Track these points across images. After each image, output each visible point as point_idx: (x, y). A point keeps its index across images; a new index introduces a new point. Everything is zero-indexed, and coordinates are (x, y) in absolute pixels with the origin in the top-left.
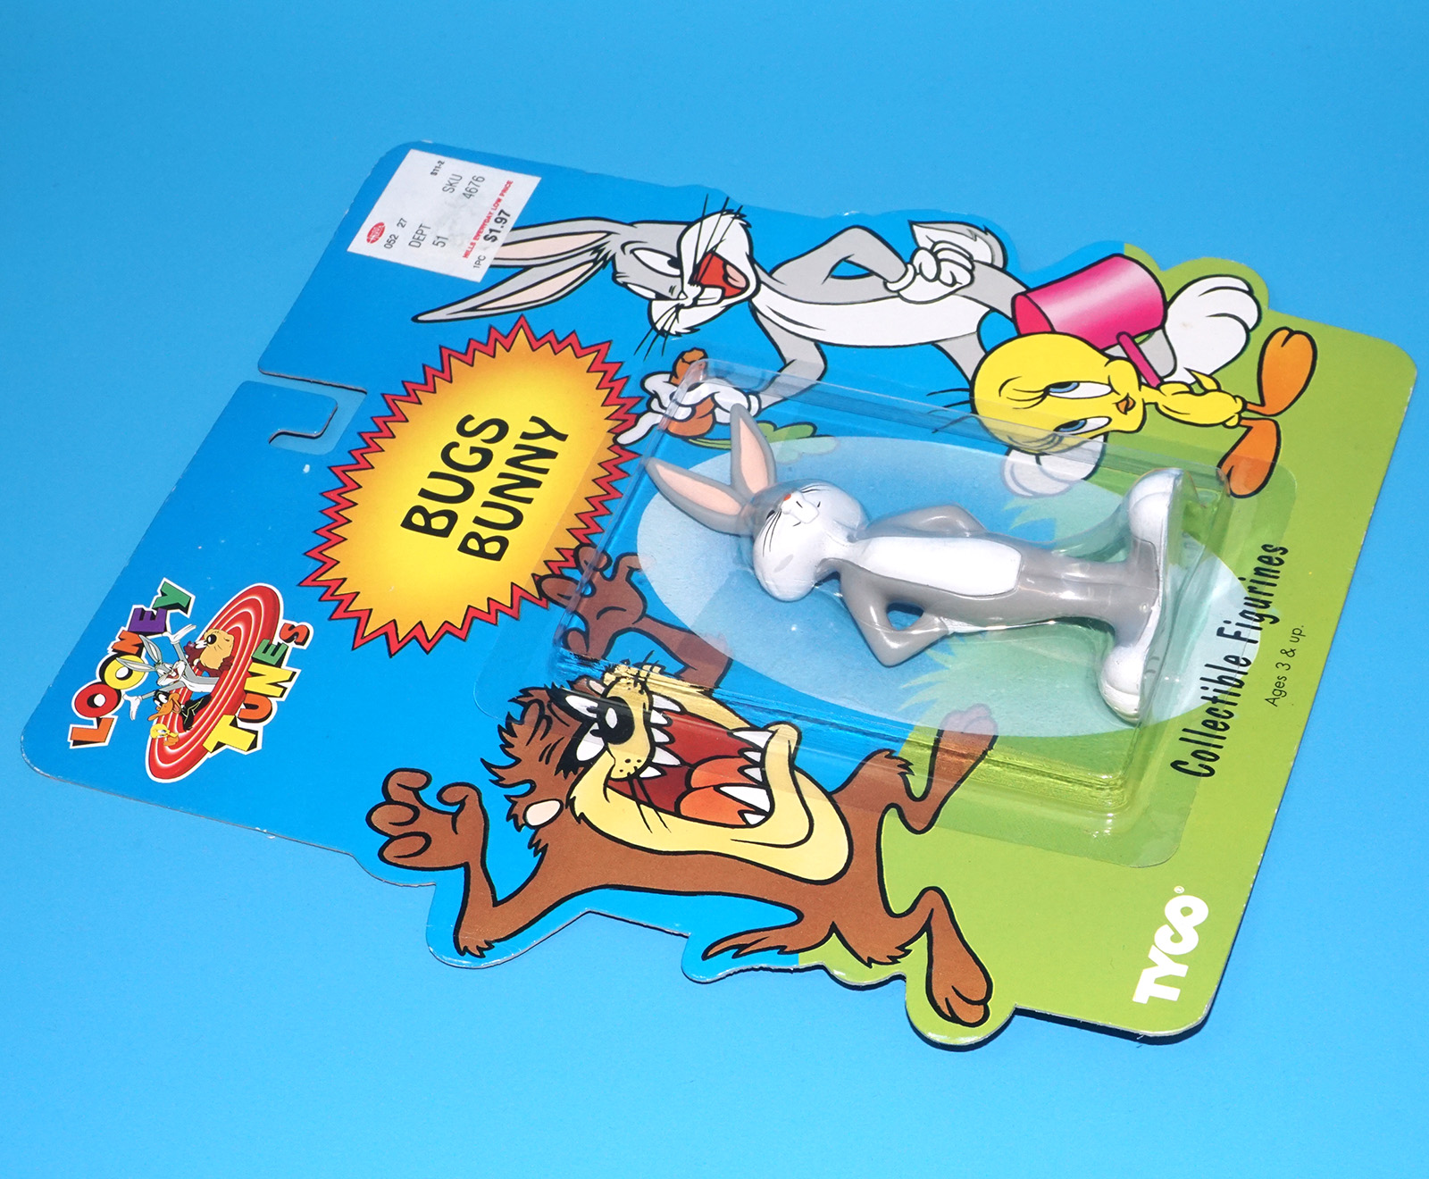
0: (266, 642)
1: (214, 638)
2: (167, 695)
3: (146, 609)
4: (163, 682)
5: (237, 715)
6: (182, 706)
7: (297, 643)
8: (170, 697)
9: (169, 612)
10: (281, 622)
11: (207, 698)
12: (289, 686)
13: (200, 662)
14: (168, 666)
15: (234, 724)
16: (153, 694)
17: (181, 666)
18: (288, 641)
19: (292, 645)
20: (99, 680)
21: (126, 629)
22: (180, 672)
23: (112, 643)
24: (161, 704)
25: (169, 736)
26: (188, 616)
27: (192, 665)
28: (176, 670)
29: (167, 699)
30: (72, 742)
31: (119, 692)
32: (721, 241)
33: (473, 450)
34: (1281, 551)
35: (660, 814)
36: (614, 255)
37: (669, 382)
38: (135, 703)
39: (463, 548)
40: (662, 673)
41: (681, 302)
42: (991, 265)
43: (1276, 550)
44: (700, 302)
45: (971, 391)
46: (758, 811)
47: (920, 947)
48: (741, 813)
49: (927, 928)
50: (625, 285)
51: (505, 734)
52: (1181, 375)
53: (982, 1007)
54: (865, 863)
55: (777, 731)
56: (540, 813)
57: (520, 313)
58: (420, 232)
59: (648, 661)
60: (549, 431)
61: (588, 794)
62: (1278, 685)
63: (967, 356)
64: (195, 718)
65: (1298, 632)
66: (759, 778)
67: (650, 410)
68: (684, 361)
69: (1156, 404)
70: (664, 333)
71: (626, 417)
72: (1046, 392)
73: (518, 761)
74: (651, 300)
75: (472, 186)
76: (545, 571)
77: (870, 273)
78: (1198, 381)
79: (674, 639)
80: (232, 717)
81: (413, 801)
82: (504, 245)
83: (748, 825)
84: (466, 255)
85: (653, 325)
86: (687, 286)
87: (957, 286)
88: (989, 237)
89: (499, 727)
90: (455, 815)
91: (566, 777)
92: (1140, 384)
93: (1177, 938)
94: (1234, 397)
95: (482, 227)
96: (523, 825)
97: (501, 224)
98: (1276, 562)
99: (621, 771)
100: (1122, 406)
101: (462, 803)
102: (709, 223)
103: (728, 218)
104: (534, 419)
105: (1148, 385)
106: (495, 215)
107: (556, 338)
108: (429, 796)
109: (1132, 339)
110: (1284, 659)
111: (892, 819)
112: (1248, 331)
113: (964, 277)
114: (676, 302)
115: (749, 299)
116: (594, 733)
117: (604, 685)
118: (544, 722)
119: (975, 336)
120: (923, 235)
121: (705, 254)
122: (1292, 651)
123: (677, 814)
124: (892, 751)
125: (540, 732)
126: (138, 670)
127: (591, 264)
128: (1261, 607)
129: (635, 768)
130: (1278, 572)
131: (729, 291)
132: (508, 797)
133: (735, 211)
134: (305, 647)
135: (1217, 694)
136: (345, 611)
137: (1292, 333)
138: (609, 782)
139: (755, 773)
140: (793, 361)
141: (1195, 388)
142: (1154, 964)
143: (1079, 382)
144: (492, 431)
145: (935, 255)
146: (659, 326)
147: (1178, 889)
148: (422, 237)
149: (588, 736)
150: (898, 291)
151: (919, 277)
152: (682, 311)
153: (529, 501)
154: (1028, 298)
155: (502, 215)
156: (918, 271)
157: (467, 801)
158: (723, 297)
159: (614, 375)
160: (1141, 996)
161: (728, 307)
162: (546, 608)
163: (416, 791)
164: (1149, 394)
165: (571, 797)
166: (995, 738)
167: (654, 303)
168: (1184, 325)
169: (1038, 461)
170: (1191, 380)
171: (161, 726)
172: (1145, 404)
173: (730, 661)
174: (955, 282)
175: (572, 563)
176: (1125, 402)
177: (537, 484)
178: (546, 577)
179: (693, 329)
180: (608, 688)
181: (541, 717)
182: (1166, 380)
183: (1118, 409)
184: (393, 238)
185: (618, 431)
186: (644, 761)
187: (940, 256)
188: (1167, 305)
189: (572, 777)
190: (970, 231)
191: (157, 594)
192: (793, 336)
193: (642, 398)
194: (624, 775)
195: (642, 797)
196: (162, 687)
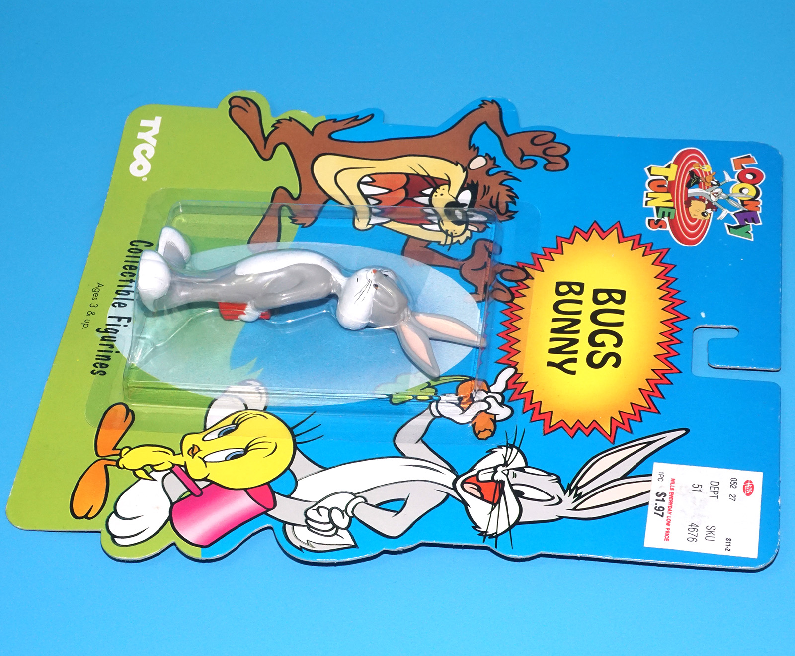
0: (672, 217)
1: (703, 214)
2: (712, 185)
3: (753, 223)
4: (719, 190)
5: (667, 182)
6: (700, 181)
7: (653, 219)
8: (710, 184)
9: (738, 224)
10: (668, 228)
11: (689, 186)
12: (645, 199)
13: (704, 202)
14: (721, 198)
15: (667, 178)
16: (721, 184)
17: (713, 199)
18: (658, 221)
19: (656, 218)
20: (757, 186)
21: (758, 212)
22: (712, 196)
23: (761, 204)
24: (713, 180)
25: (699, 167)
26: (726, 224)
27: (708, 200)
28: (715, 197)
29: (712, 183)
30: (752, 156)
31: (741, 182)
32: (491, 513)
33: (603, 345)
34: (95, 372)
35: (416, 173)
36: (565, 494)
37: (495, 415)
38: (728, 178)
39: (581, 285)
40: (439, 242)
41: (505, 468)
42: (293, 525)
43: (98, 372)
44: (492, 470)
45: (295, 444)
46: (366, 183)
47: (267, 130)
48: (374, 181)
49: (266, 139)
50: (549, 474)
51: (513, 195)
52: (158, 476)
53: (232, 105)
54: (304, 167)
55: (367, 225)
56: (478, 163)
57: (615, 445)
58: (716, 493)
59: (449, 246)
60: (560, 366)
61: (457, 176)
62: (97, 295)
63: (301, 465)
64: (690, 177)
65: (86, 325)
66: (369, 200)
67: (501, 394)
68: (490, 430)
69: (174, 454)
70: (512, 447)
71: (515, 386)
72: (246, 451)
73: (501, 184)
74: (527, 466)
75: (695, 533)
76: (527, 282)
77: (378, 506)
78: (148, 474)
79: (438, 259)
80: (669, 180)
81: (549, 158)
82: (649, 491)
83: (369, 176)
84: (673, 480)
85: (519, 450)
86: (504, 478)
87: (315, 508)
88: (298, 544)
89: (518, 198)
90: (523, 155)
91: (472, 181)
92: (185, 466)
93: (144, 152)
94: (124, 467)
95: (671, 503)
96: (486, 156)
97: (658, 506)
98: (98, 365)
99: (444, 189)
100: (196, 450)
101: (522, 161)
102: (503, 527)
103: (491, 531)
104: (573, 373)
105: (180, 466)
106: (666, 512)
107: (582, 431)
108: (542, 162)
109: (192, 494)
110: (93, 309)
111: (295, 192)
112: (115, 512)
113: (312, 514)
114: (508, 468)
115: (458, 477)
116: (465, 205)
117: (469, 230)
118: (494, 204)
119: (298, 478)
120: (346, 539)
121: (499, 502)
122: (89, 315)
123: (407, 175)
124: (303, 227)
125: (494, 200)
126: (736, 194)
127: (579, 485)
128: (106, 337)
129: (437, 192)
130: (97, 359)
131: (474, 480)
132: (499, 167)
133: (487, 537)
134: (647, 219)
135: (130, 284)
136: (634, 240)
137: (86, 517)
138: (448, 182)
139: (372, 202)
140: (417, 443)
141: (149, 469)
142: (154, 136)
143: (226, 460)
144: (597, 359)
145: (335, 526)
146: (515, 450)
147: (145, 179)
148: (712, 489)
149: (468, 203)
150: (356, 498)
151: (343, 509)
152: (503, 462)
153: (554, 320)
154: (265, 508)
155: (660, 513)
156: (344, 513)
157: (520, 162)
158: (477, 475)
159: (533, 413)
160: (158, 120)
161: (472, 470)
162: (518, 263)
163: (549, 162)
164: (179, 460)
165: (465, 172)
166: (249, 242)
167: (524, 465)
168: (158, 508)
169: (246, 405)
170: (153, 474)
171: (707, 171)
172: (182, 453)
173: (403, 254)
174: (318, 510)
175: (513, 290)
176: (194, 453)
177: (553, 331)
178: (525, 279)
179: (491, 452)
180: (466, 228)
181: (497, 207)
182: (169, 471)
183: (198, 448)
184: (733, 485)
185: (516, 376)
186: (434, 197)
187: (331, 526)
188: (170, 519)
189: (469, 181)
190: (313, 547)
191: (752, 232)
192: (422, 458)
193: (509, 401)
194: (441, 188)
195: (428, 179)
196: (718, 188)
